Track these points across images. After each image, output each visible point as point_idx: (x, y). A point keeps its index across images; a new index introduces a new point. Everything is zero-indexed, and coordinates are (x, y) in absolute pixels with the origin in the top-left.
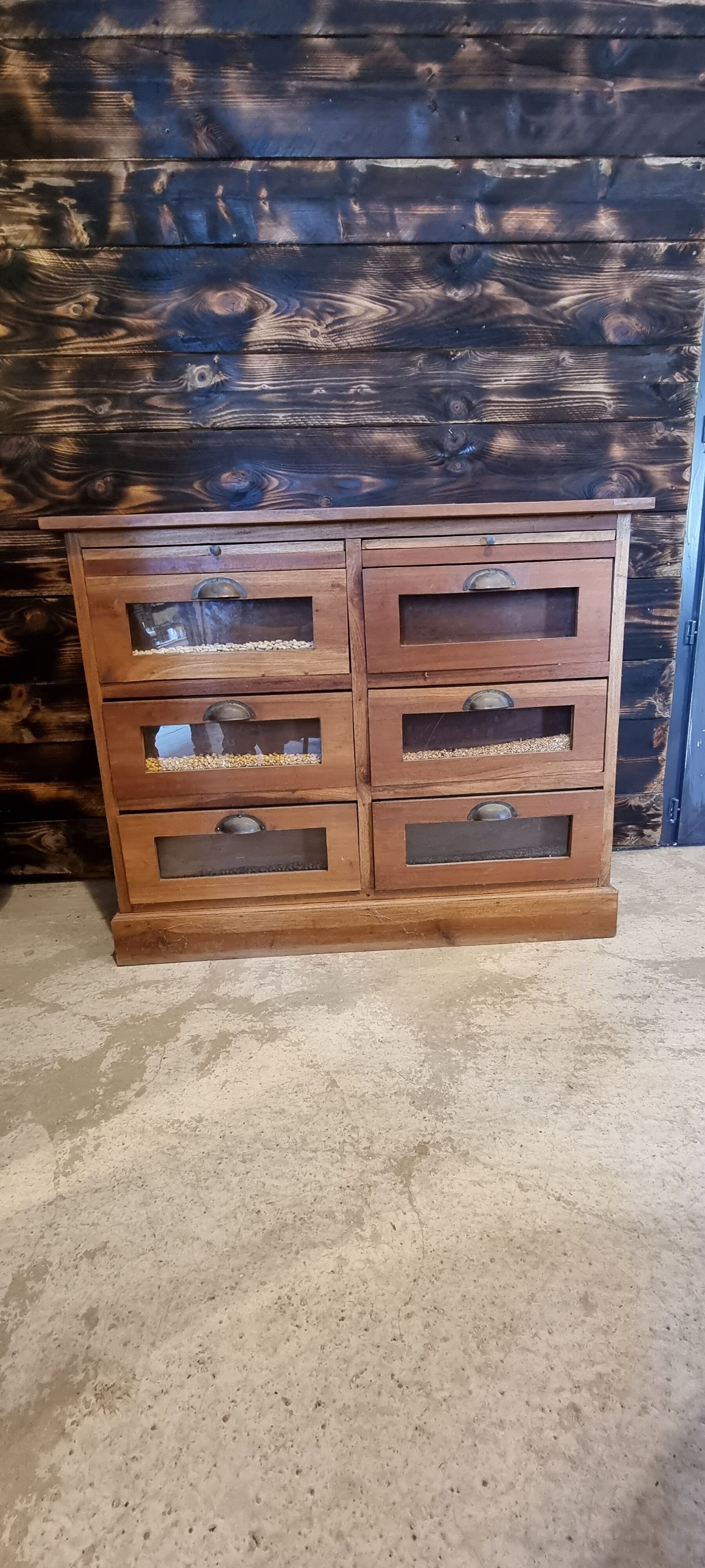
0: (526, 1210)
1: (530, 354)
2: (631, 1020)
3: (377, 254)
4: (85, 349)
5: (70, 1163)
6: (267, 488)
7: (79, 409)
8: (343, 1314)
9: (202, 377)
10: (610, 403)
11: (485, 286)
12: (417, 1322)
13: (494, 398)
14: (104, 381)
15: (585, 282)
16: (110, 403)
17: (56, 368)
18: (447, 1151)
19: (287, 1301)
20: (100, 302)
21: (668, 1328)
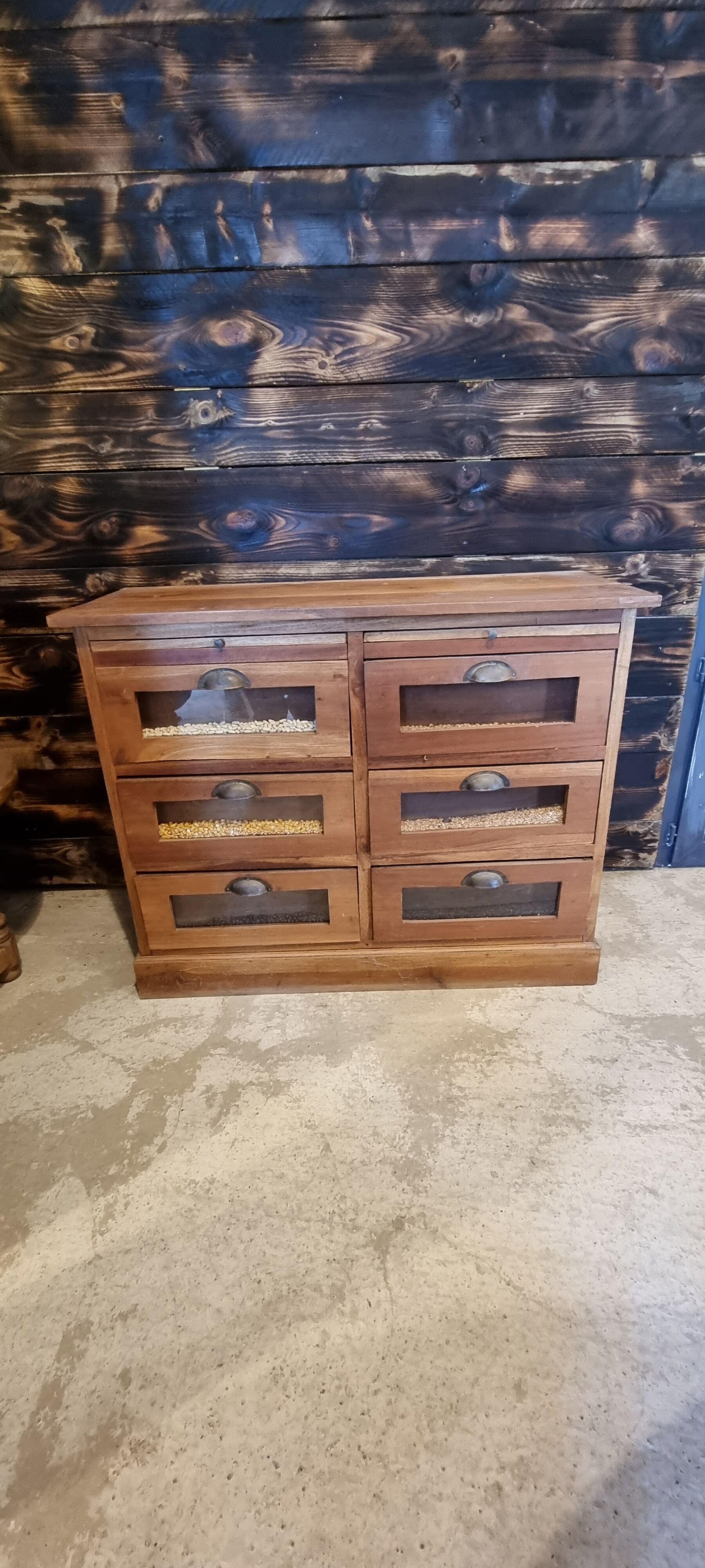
0: (480, 1294)
1: (552, 385)
2: (597, 1088)
3: (390, 276)
4: (84, 384)
5: (104, 1221)
6: (273, 528)
7: (81, 447)
8: (324, 1387)
9: (205, 413)
10: (635, 437)
11: (506, 310)
12: (382, 1398)
13: (511, 432)
14: (104, 418)
15: (617, 304)
16: (111, 441)
17: (55, 405)
18: (420, 1227)
19: (279, 1372)
20: (97, 334)
21: (582, 1418)
